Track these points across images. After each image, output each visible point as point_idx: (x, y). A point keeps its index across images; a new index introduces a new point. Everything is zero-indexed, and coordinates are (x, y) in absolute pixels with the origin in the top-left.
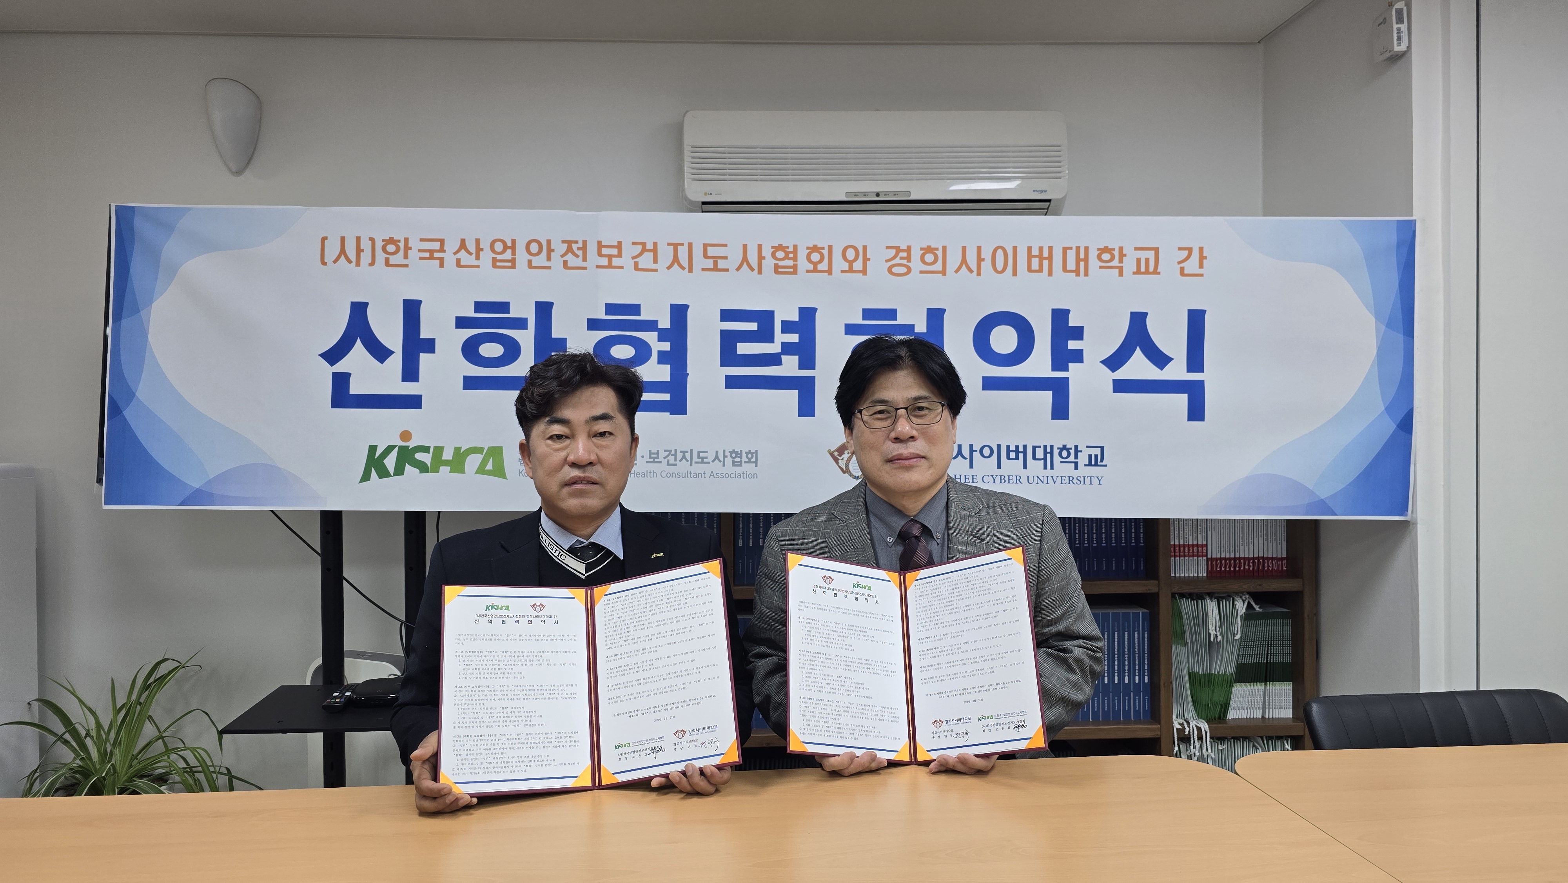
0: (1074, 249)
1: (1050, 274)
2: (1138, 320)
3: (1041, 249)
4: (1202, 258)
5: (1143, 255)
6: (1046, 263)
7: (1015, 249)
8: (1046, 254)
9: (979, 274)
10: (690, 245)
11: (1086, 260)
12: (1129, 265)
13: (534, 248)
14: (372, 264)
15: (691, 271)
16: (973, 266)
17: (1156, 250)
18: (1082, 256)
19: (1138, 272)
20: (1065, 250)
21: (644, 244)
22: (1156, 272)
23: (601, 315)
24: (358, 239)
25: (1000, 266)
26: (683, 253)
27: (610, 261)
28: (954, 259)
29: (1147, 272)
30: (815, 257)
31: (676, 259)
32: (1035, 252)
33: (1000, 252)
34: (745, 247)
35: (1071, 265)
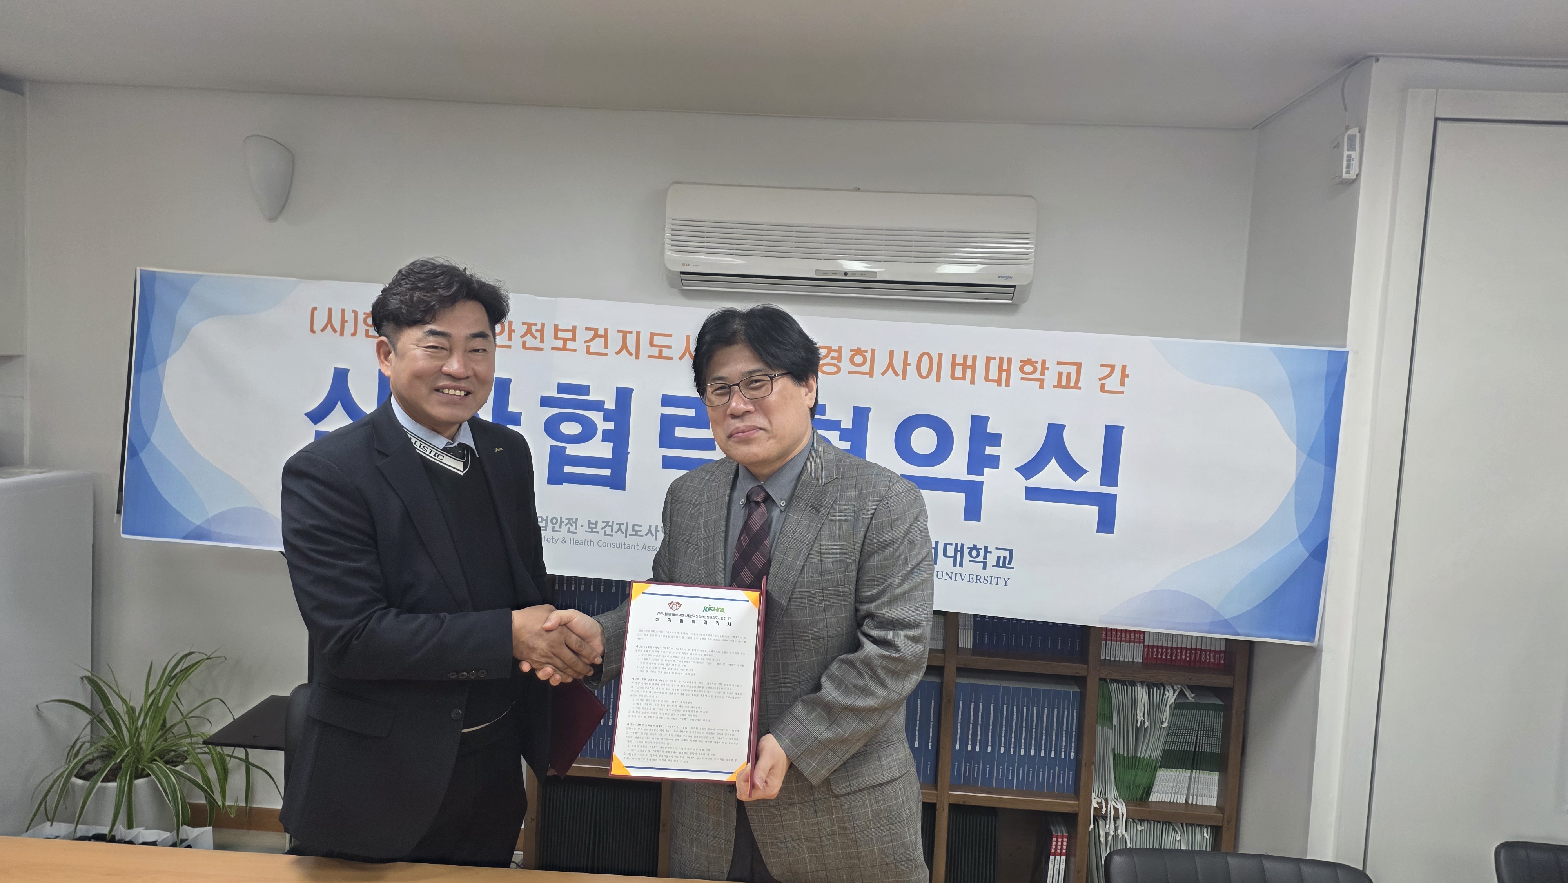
0: (998, 359)
1: (972, 382)
2: (1055, 432)
3: (965, 357)
4: (1124, 376)
5: (1065, 369)
6: (969, 371)
8: (969, 363)
9: (904, 378)
10: (638, 333)
11: (1008, 371)
12: (1050, 378)
14: (354, 334)
15: (637, 357)
16: (900, 370)
17: (1079, 365)
18: (1005, 367)
19: (1059, 385)
20: (988, 359)
21: (596, 330)
22: (1076, 387)
23: (553, 393)
24: (343, 311)
25: (925, 371)
26: (631, 340)
27: (565, 344)
28: (881, 362)
29: (1068, 386)
31: (624, 346)
32: (959, 360)
33: (926, 358)
35: (994, 375)
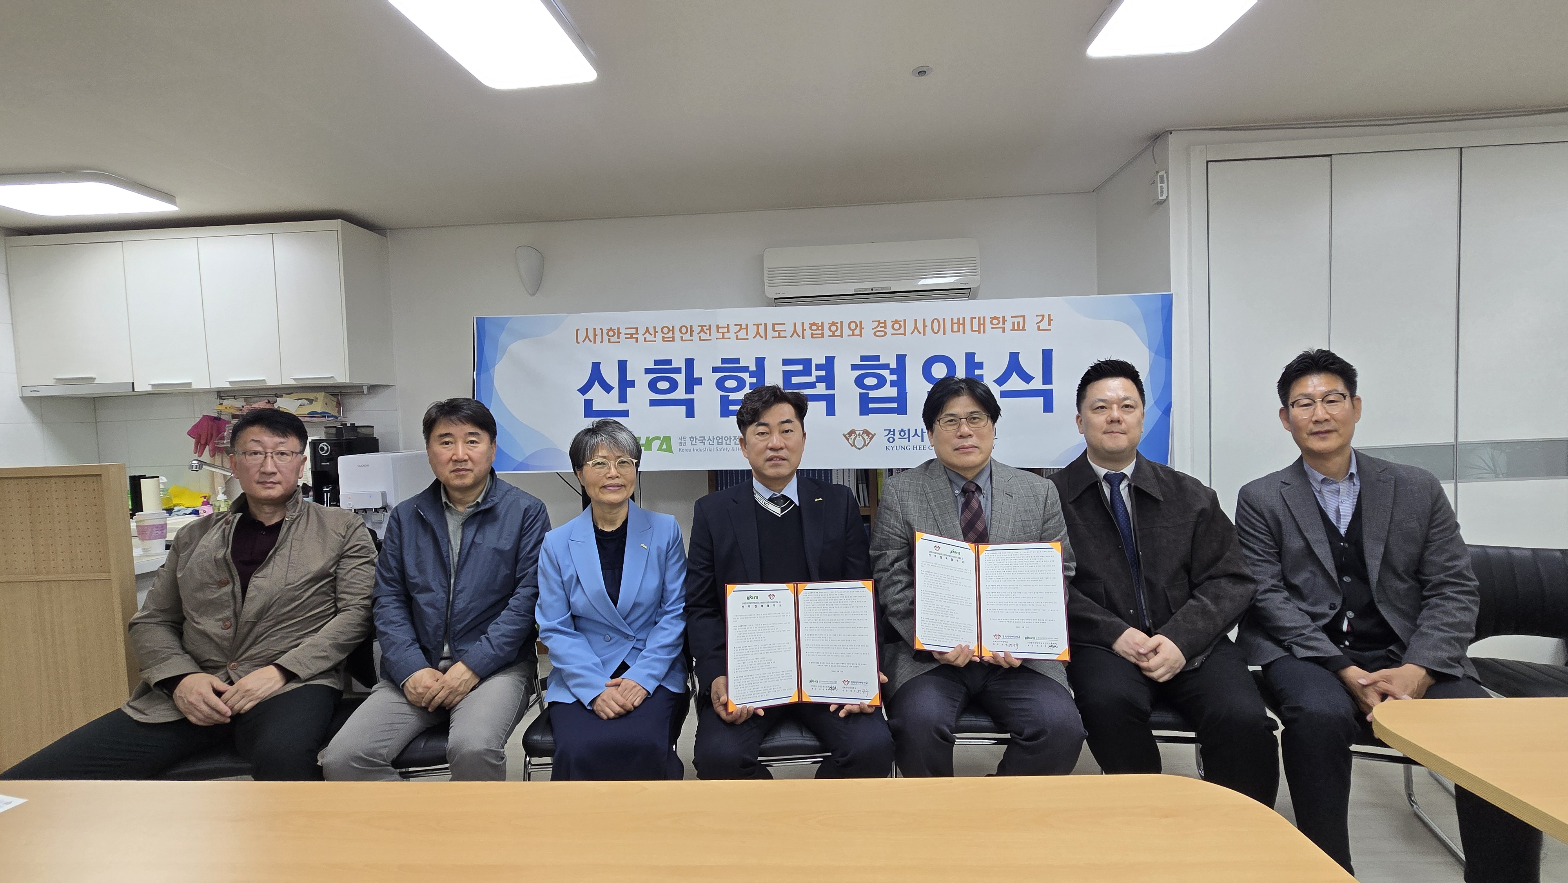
0: (977, 318)
1: (964, 333)
2: (1014, 357)
3: (959, 319)
4: (1050, 320)
5: (1016, 320)
6: (961, 326)
7: (944, 319)
8: (961, 322)
9: (924, 334)
10: (765, 324)
11: (984, 324)
12: (1008, 326)
13: (684, 330)
14: (601, 342)
15: (766, 338)
16: (921, 330)
17: (1024, 317)
18: (982, 322)
19: (1013, 330)
20: (972, 319)
21: (741, 325)
22: (1024, 329)
23: (719, 365)
24: (595, 329)
25: (936, 329)
26: (762, 328)
27: (723, 336)
28: (910, 327)
29: (1019, 329)
30: (833, 328)
31: (758, 333)
32: (955, 321)
33: (936, 321)
34: (795, 324)
35: (976, 328)
